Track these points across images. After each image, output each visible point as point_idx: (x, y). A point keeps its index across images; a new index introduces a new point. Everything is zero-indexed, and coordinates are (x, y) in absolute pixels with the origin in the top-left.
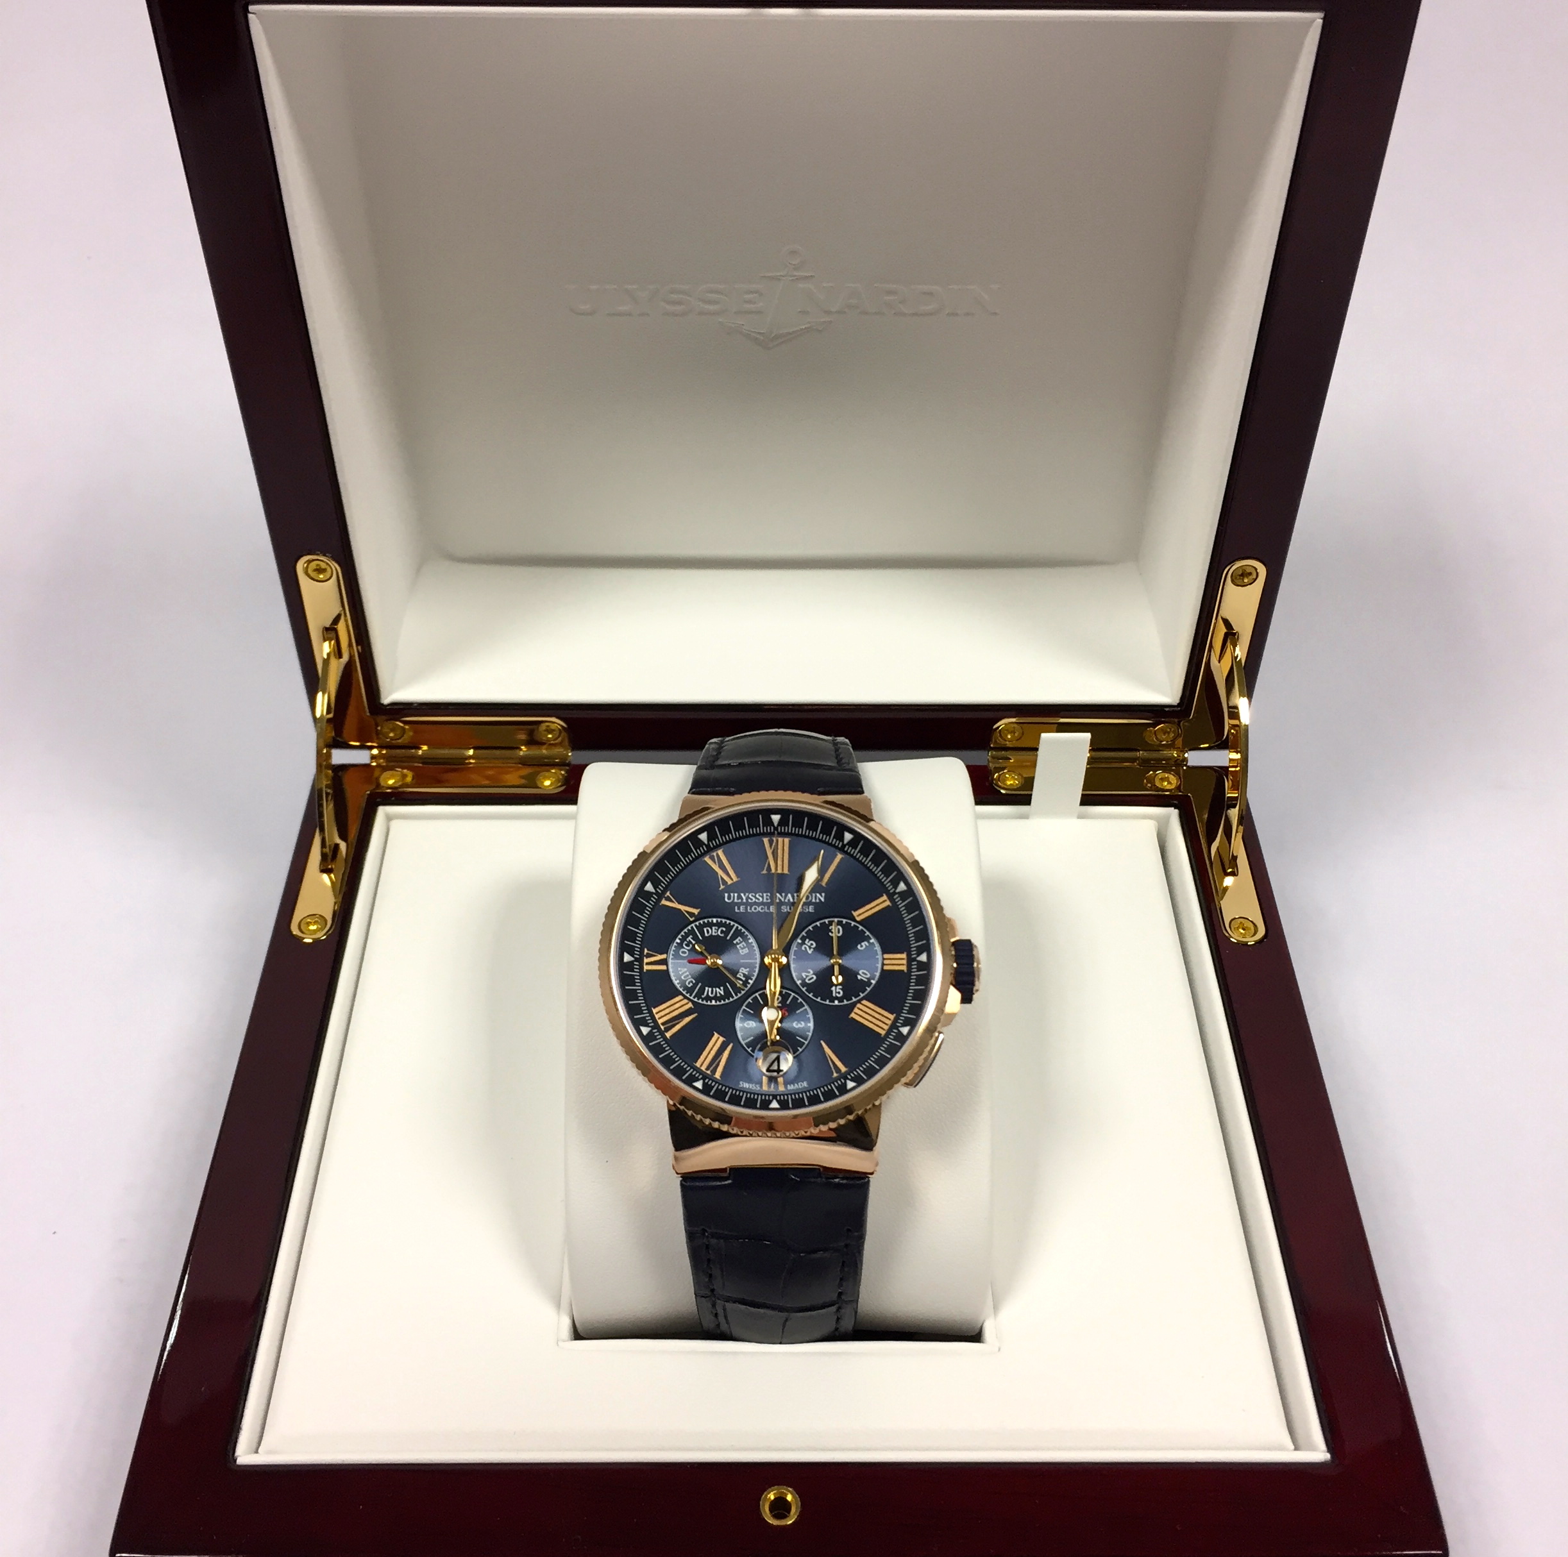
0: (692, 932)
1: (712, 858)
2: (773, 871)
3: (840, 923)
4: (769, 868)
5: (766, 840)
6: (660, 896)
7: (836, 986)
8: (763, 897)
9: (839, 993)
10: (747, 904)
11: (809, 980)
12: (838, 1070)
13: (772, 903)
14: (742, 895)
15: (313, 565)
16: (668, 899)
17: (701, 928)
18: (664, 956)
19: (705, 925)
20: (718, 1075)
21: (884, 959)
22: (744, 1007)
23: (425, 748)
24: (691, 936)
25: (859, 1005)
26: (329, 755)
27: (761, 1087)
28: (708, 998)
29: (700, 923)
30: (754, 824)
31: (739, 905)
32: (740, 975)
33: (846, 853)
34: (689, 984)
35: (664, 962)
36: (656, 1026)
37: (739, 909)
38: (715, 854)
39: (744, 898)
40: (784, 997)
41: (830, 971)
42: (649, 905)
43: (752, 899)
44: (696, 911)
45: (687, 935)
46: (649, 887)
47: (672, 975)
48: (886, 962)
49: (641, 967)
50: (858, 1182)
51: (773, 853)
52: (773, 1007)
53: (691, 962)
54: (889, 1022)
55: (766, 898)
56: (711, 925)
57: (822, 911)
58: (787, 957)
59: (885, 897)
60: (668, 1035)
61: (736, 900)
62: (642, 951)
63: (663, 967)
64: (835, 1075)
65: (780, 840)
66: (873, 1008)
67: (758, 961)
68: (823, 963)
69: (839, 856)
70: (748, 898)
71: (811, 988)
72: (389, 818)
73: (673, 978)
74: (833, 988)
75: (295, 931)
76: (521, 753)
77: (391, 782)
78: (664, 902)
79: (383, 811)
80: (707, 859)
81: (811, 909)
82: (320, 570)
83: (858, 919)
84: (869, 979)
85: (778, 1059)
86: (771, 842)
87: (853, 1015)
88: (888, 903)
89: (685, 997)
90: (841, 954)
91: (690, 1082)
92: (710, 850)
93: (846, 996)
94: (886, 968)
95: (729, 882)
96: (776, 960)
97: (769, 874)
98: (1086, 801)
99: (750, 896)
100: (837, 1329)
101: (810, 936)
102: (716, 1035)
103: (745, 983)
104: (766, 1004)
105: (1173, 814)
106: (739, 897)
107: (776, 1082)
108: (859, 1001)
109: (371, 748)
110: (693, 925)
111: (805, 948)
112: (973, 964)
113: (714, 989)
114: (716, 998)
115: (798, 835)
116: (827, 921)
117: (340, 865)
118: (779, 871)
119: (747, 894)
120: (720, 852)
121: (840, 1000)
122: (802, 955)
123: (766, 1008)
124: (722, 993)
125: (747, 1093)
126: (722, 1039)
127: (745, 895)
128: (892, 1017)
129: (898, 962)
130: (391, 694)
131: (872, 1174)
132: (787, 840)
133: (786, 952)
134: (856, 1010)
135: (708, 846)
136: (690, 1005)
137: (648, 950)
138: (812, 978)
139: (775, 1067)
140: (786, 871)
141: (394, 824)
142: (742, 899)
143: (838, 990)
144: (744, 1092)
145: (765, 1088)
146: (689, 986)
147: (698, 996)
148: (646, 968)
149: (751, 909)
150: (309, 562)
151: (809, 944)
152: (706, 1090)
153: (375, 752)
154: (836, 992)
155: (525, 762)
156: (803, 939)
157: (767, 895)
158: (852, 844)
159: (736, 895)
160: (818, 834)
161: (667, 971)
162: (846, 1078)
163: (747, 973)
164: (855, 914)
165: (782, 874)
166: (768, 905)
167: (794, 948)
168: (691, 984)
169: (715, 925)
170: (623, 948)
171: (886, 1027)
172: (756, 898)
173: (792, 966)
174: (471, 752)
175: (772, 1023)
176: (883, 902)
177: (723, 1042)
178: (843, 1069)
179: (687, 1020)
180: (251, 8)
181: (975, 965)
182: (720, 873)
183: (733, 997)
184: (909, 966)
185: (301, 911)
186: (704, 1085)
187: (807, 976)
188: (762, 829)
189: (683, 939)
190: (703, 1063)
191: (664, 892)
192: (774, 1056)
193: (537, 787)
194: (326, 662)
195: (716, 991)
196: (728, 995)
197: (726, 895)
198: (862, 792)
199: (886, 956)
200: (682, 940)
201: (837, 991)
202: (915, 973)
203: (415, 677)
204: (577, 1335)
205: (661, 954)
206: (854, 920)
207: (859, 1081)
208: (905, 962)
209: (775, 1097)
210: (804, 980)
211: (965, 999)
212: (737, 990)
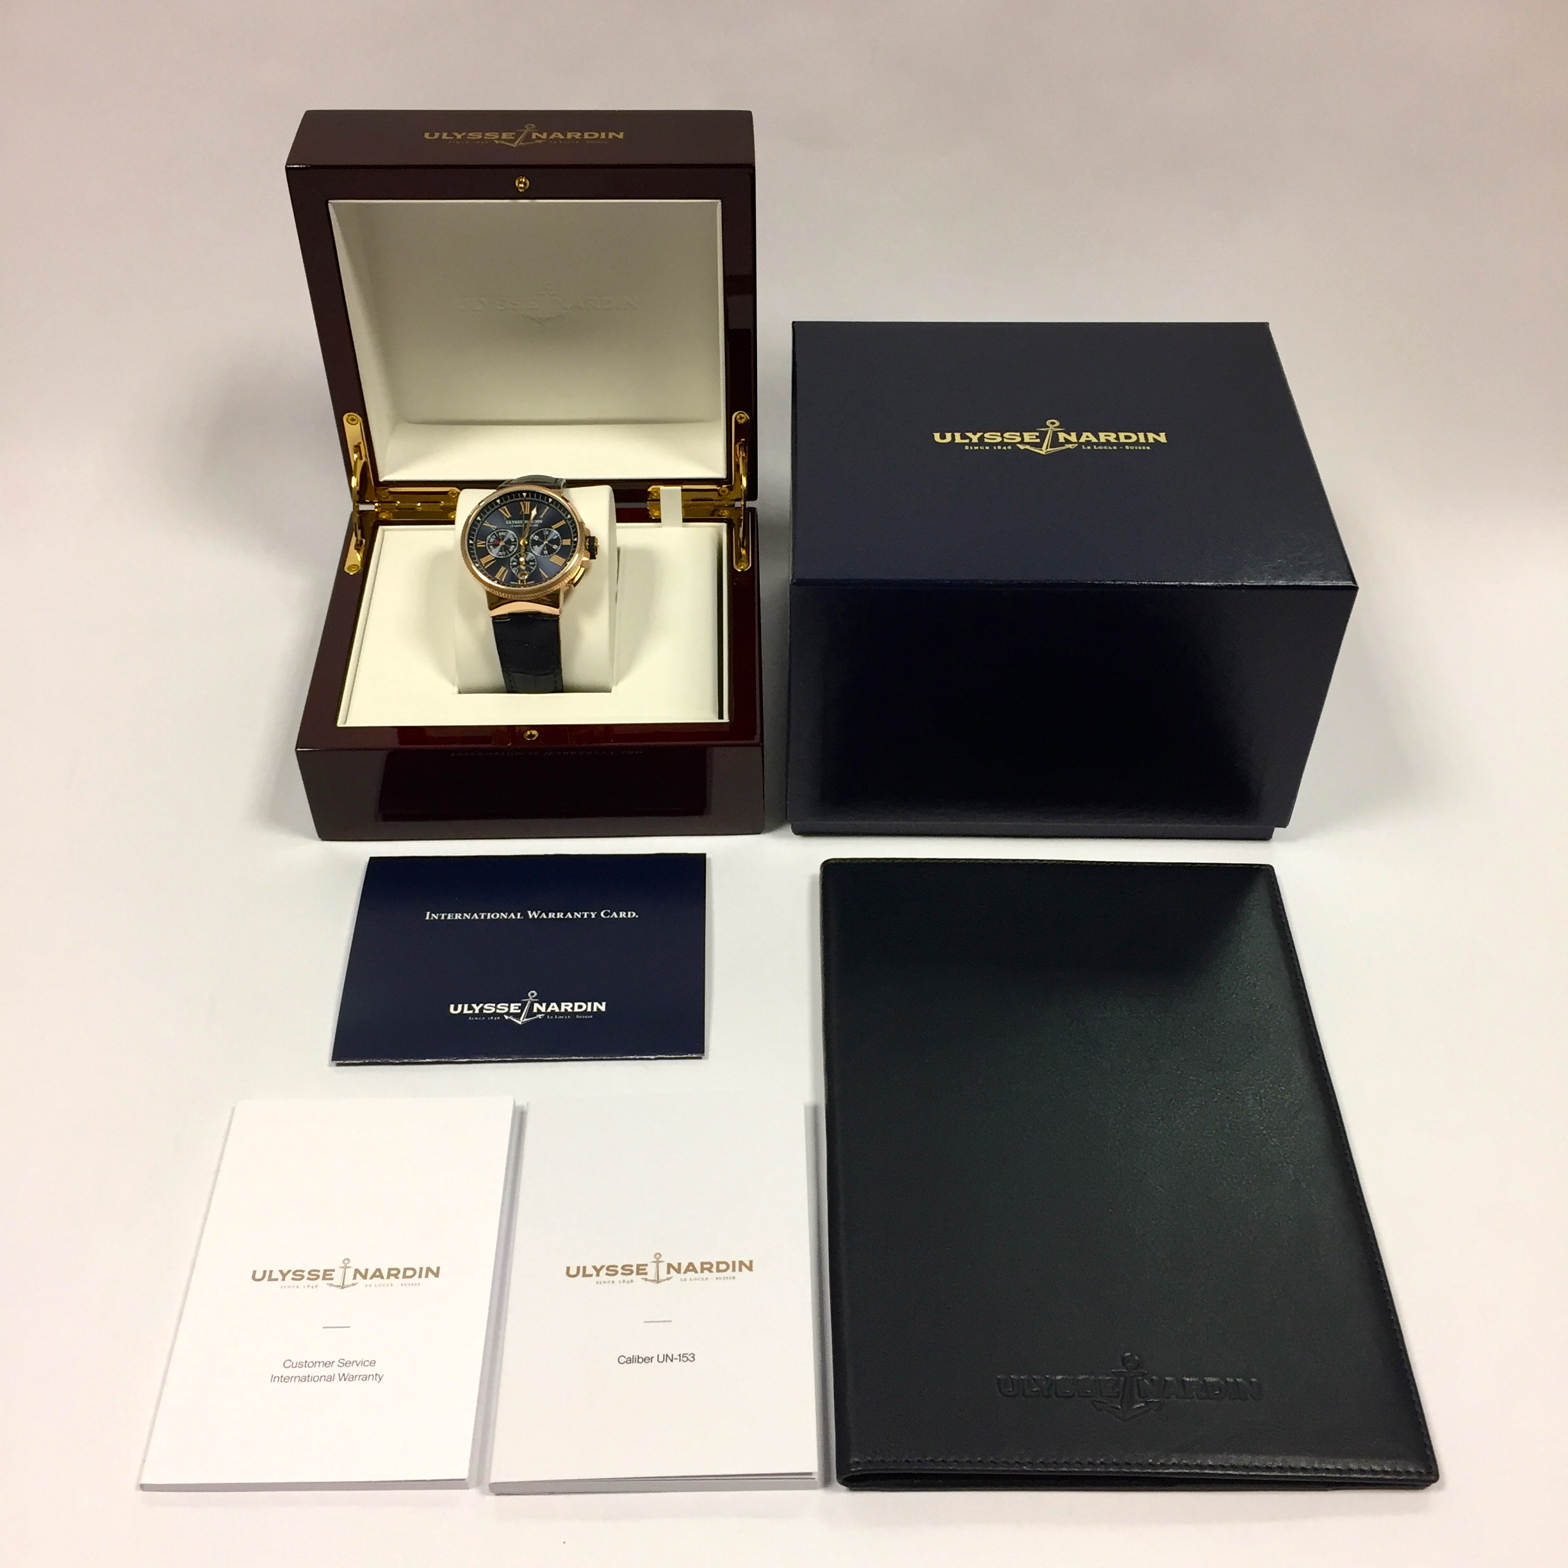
0: (495, 534)
5: (521, 502)
6: (483, 522)
15: (350, 418)
16: (486, 523)
17: (497, 533)
18: (484, 542)
23: (399, 502)
26: (358, 506)
30: (516, 496)
33: (550, 506)
35: (485, 544)
36: (481, 564)
38: (502, 508)
42: (479, 525)
44: (496, 527)
46: (479, 518)
48: (563, 542)
49: (476, 546)
50: (555, 619)
51: (524, 507)
54: (563, 562)
55: (521, 522)
56: (501, 531)
57: (541, 526)
58: (528, 541)
60: (486, 567)
62: (476, 540)
63: (484, 546)
65: (526, 502)
69: (548, 508)
72: (384, 531)
75: (346, 569)
76: (441, 505)
77: (384, 517)
78: (484, 524)
79: (381, 528)
80: (500, 510)
81: (537, 525)
82: (353, 420)
83: (554, 528)
86: (523, 503)
91: (492, 581)
92: (501, 506)
94: (563, 544)
98: (685, 520)
100: (556, 688)
101: (537, 534)
102: (502, 567)
105: (724, 525)
107: (523, 582)
109: (374, 503)
110: (495, 532)
112: (594, 544)
114: (503, 555)
115: (532, 500)
116: (543, 529)
117: (363, 549)
120: (505, 507)
126: (504, 568)
128: (564, 560)
129: (567, 542)
130: (383, 478)
131: (560, 618)
132: (529, 502)
137: (478, 540)
141: (386, 533)
148: (478, 546)
150: (349, 416)
152: (498, 583)
153: (377, 504)
155: (442, 508)
156: (534, 535)
158: (552, 502)
160: (540, 499)
170: (469, 539)
171: (562, 564)
174: (419, 504)
176: (563, 522)
180: (330, 201)
182: (505, 514)
183: (509, 555)
184: (571, 543)
185: (348, 564)
188: (520, 498)
190: (498, 576)
193: (448, 518)
194: (356, 463)
199: (563, 540)
202: (573, 545)
203: (393, 470)
204: (460, 693)
206: (552, 529)
208: (569, 542)
211: (593, 557)
212: (510, 553)
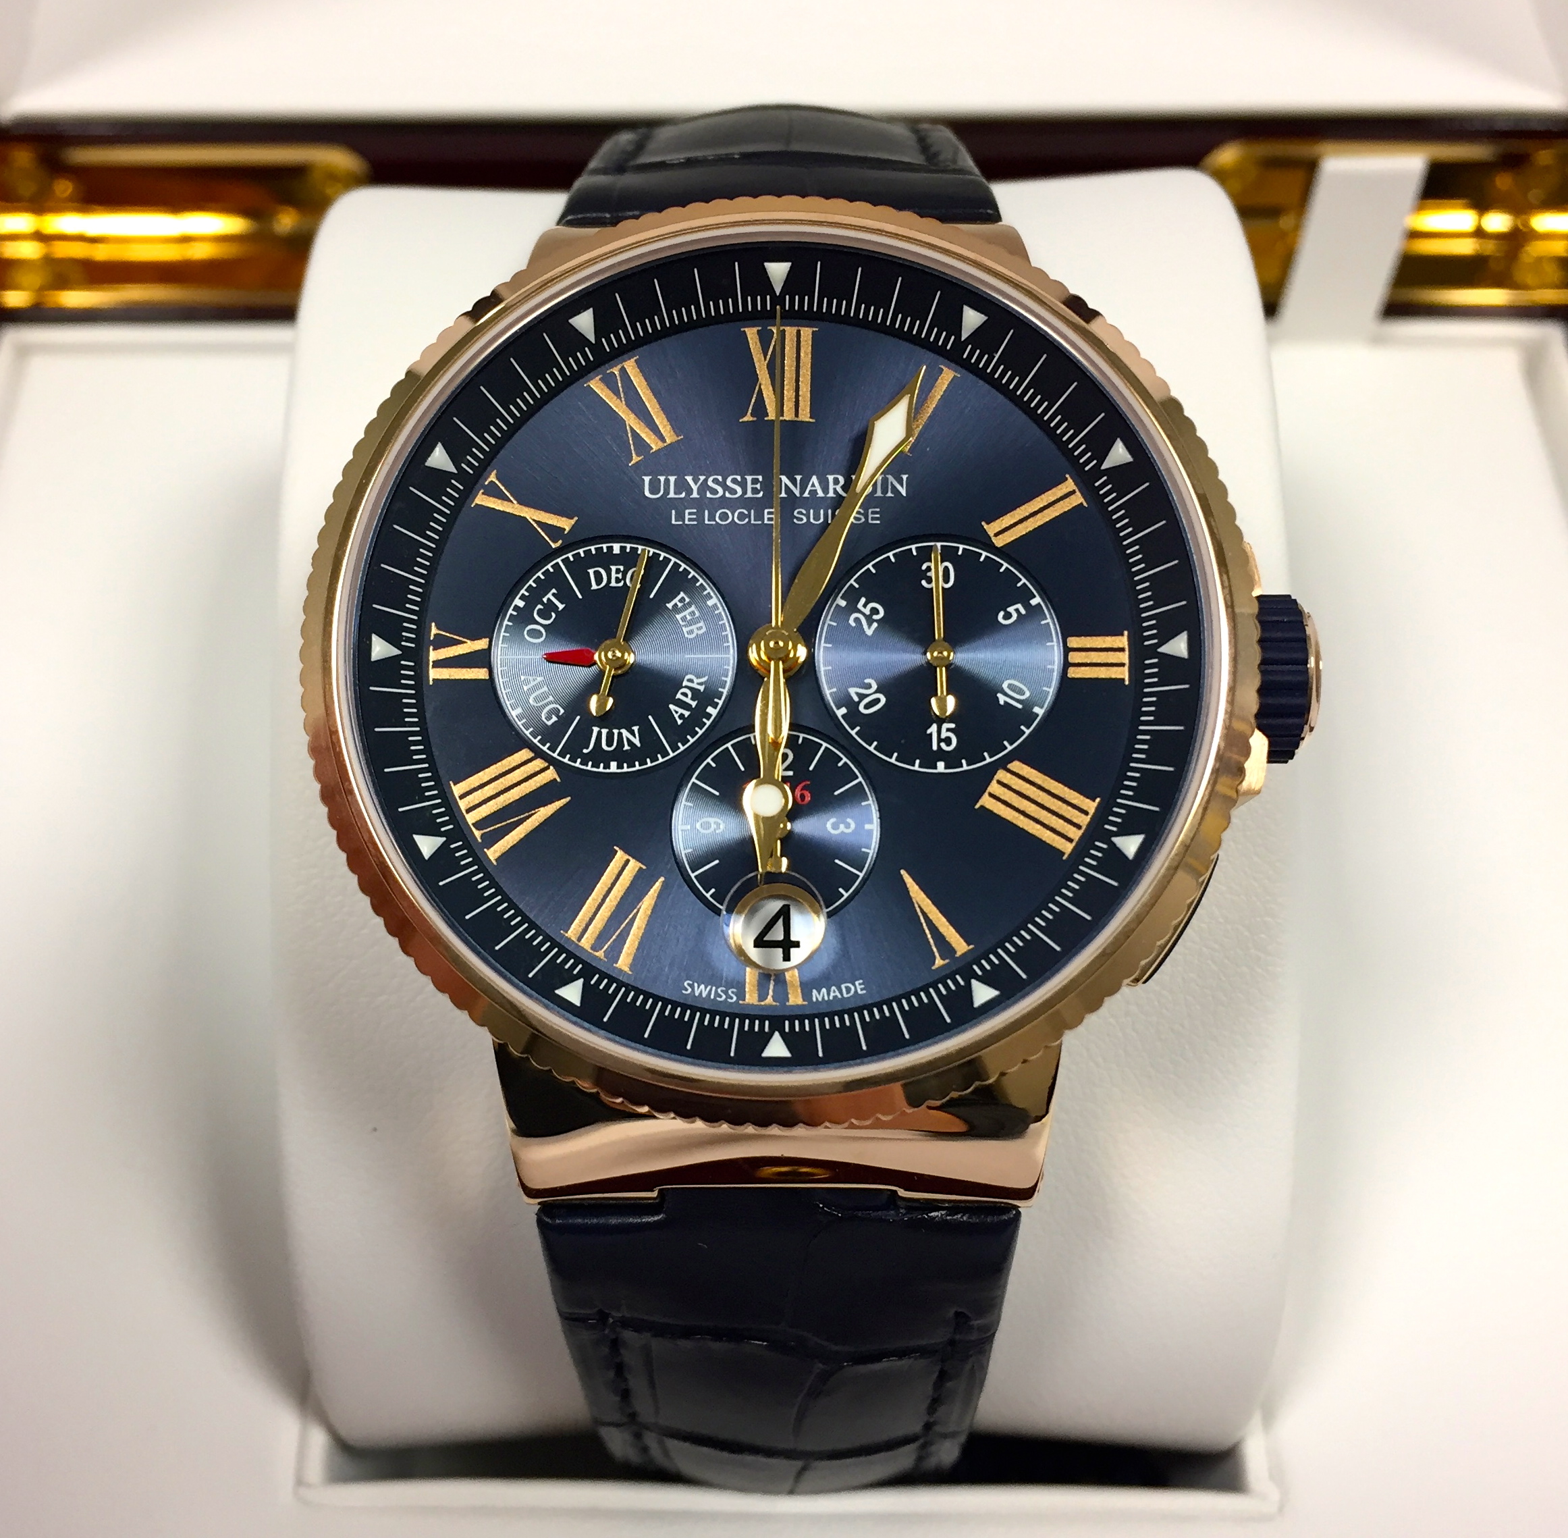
0: (555, 579)
1: (610, 382)
2: (772, 416)
3: (948, 554)
4: (760, 408)
5: (752, 333)
6: (471, 483)
7: (940, 721)
8: (743, 485)
9: (948, 741)
10: (700, 504)
11: (867, 707)
12: (946, 948)
13: (767, 501)
14: (689, 479)
16: (493, 492)
17: (579, 568)
18: (482, 644)
19: (591, 560)
20: (624, 962)
21: (1067, 650)
22: (693, 780)
24: (554, 591)
25: (1001, 775)
27: (741, 994)
28: (599, 756)
29: (577, 556)
30: (718, 289)
31: (680, 506)
32: (685, 695)
33: (965, 365)
34: (549, 718)
35: (483, 658)
36: (459, 831)
37: (680, 516)
38: (616, 371)
39: (695, 488)
40: (801, 751)
41: (922, 680)
42: (442, 507)
43: (715, 492)
44: (566, 524)
45: (543, 587)
46: (438, 457)
47: (503, 692)
48: (1074, 657)
49: (420, 674)
51: (771, 367)
52: (770, 780)
53: (552, 658)
54: (1084, 820)
55: (751, 485)
56: (606, 560)
57: (903, 522)
58: (810, 646)
59: (1069, 485)
60: (493, 853)
61: (672, 495)
62: (422, 631)
63: (481, 674)
64: (939, 962)
65: (790, 331)
66: (1039, 782)
67: (732, 656)
68: (908, 658)
69: (948, 375)
70: (704, 487)
71: (872, 726)
73: (507, 703)
74: (933, 729)
78: (481, 500)
80: (596, 385)
81: (874, 519)
83: (999, 542)
84: (1028, 705)
85: (784, 914)
86: (765, 339)
87: (986, 801)
88: (1078, 499)
89: (539, 754)
90: (955, 639)
91: (545, 988)
92: (602, 359)
93: (969, 750)
94: (1073, 673)
95: (655, 445)
96: (776, 655)
97: (761, 423)
99: (710, 483)
101: (870, 588)
102: (620, 856)
103: (698, 715)
104: (752, 772)
106: (682, 486)
107: (780, 984)
108: (1003, 764)
110: (559, 560)
111: (857, 620)
112: (1306, 662)
113: (616, 731)
114: (620, 756)
115: (838, 319)
116: (914, 548)
118: (788, 415)
119: (702, 478)
120: (630, 366)
121: (952, 759)
122: (848, 638)
123: (751, 786)
124: (637, 742)
125: (704, 1012)
126: (634, 866)
127: (696, 481)
128: (1091, 806)
129: (1106, 657)
131: (1028, 1193)
132: (807, 333)
133: (807, 633)
134: (994, 787)
135: (597, 348)
136: (551, 774)
137: (438, 628)
138: (877, 701)
139: (777, 934)
140: (805, 416)
142: (690, 491)
143: (944, 734)
144: (694, 1010)
145: (751, 998)
146: (549, 723)
147: (574, 749)
148: (434, 674)
149: (712, 518)
151: (867, 611)
152: (589, 1012)
154: (940, 740)
156: (852, 598)
157: (755, 481)
158: (984, 336)
159: (672, 479)
160: (889, 315)
161: (489, 685)
162: (969, 975)
163: (702, 688)
164: (991, 528)
165: (793, 427)
166: (758, 506)
167: (827, 621)
168: (554, 719)
169: (616, 559)
170: (367, 622)
171: (1076, 834)
172: (726, 488)
173: (822, 669)
175: (768, 823)
176: (1063, 497)
177: (640, 873)
178: (961, 946)
179: (543, 813)
181: (1312, 663)
182: (631, 421)
183: (665, 754)
184: (1137, 667)
186: (587, 991)
187: (862, 697)
188: (740, 302)
189: (534, 597)
190: (584, 928)
191: (481, 471)
192: (775, 906)
195: (620, 734)
196: (651, 746)
197: (647, 479)
198: (995, 217)
199: (1074, 642)
200: (531, 601)
201: (942, 736)
202: (1154, 688)
205: (474, 638)
206: (990, 547)
207: (1010, 989)
208: (1124, 657)
209: (777, 1023)
210: (852, 706)
211: (1281, 752)
212: (677, 733)
